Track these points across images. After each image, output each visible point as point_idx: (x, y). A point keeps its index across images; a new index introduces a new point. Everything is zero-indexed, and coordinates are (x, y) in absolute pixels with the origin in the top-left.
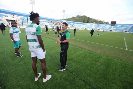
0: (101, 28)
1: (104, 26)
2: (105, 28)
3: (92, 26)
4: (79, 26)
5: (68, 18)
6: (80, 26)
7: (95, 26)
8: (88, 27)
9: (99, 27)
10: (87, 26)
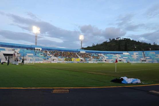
0: (148, 59)
1: (155, 54)
2: (156, 57)
3: (132, 55)
4: (107, 57)
5: (95, 45)
6: (110, 58)
7: (137, 55)
8: (124, 58)
9: (144, 56)
10: (122, 57)
